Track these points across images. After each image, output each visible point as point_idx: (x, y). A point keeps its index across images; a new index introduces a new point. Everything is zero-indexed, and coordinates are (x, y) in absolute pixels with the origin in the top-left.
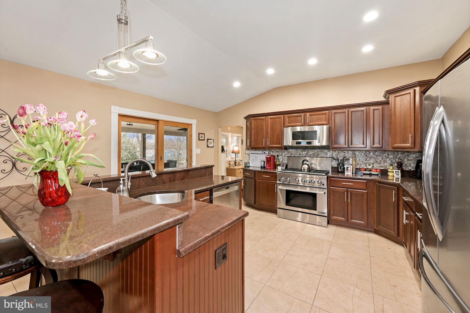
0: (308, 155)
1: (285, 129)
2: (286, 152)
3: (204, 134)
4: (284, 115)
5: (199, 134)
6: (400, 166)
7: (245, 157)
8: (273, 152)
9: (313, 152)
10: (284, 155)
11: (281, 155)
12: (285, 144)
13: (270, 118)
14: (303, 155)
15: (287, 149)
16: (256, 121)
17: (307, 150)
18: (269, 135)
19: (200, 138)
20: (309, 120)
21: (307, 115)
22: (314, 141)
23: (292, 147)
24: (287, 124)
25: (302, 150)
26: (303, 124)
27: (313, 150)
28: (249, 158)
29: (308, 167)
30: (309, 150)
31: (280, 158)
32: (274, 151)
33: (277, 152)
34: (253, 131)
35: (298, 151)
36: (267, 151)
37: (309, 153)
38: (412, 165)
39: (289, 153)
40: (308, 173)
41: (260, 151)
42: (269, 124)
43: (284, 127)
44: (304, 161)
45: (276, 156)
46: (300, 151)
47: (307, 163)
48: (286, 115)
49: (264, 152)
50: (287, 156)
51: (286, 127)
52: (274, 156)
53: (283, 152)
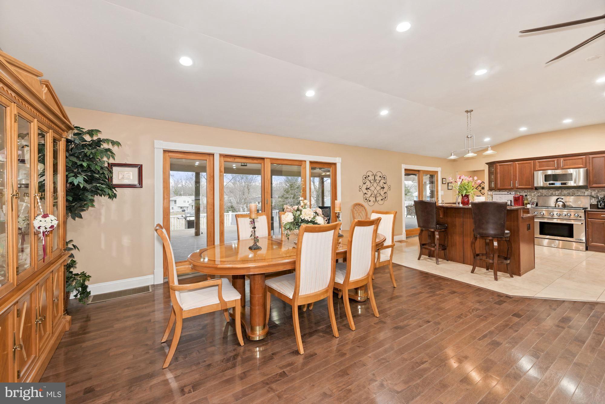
0: (561, 194)
1: (535, 173)
2: (535, 192)
3: (446, 179)
4: (534, 161)
5: (443, 179)
7: (488, 198)
9: (568, 192)
10: (533, 195)
11: (530, 195)
12: (535, 185)
13: (519, 164)
14: (556, 194)
15: (537, 190)
16: (502, 166)
17: (560, 190)
18: (518, 178)
19: (444, 183)
20: (563, 164)
21: (561, 160)
22: (569, 183)
23: (542, 188)
24: (537, 168)
25: (554, 190)
26: (557, 168)
27: (568, 190)
28: (492, 198)
29: (563, 204)
30: (563, 190)
31: (529, 197)
32: (521, 191)
33: (525, 192)
34: (499, 175)
35: (550, 191)
36: (514, 191)
37: (563, 193)
39: (539, 193)
40: (564, 208)
41: (504, 191)
42: (518, 168)
43: (535, 170)
44: (558, 199)
45: (524, 196)
46: (553, 191)
47: (562, 200)
48: (536, 161)
49: (510, 192)
50: (537, 195)
51: (537, 171)
52: (522, 196)
53: (533, 192)
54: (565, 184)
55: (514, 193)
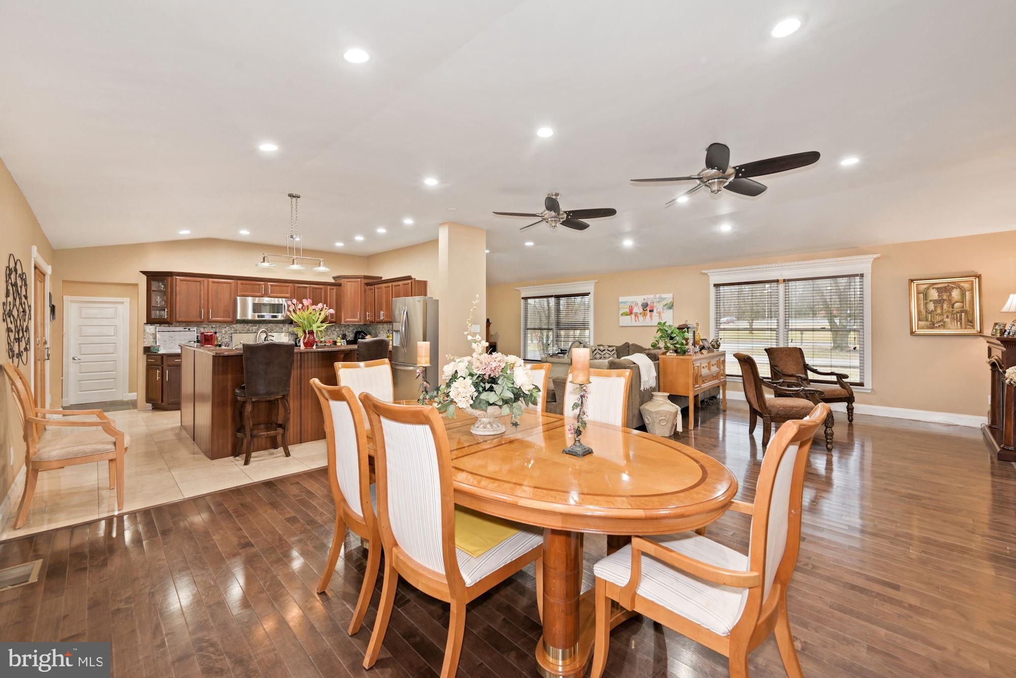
1: (240, 299)
2: (227, 328)
4: (236, 281)
6: (344, 337)
8: (204, 328)
10: (223, 332)
12: (239, 318)
16: (185, 282)
18: (211, 305)
20: (271, 291)
21: (268, 284)
22: (279, 315)
24: (240, 292)
26: (263, 295)
27: (266, 325)
28: (155, 338)
30: (261, 325)
32: (206, 326)
33: (212, 328)
34: (179, 297)
35: (245, 326)
36: (194, 326)
38: (351, 336)
39: (233, 329)
41: (178, 326)
42: (211, 289)
43: (240, 295)
48: (239, 281)
49: (188, 328)
51: (243, 296)
53: (223, 328)
54: (263, 316)
55: (195, 329)
